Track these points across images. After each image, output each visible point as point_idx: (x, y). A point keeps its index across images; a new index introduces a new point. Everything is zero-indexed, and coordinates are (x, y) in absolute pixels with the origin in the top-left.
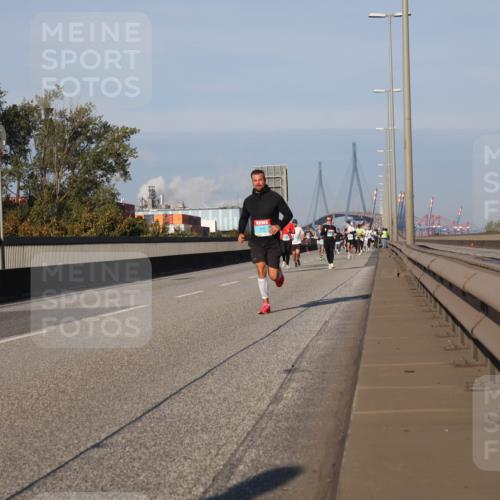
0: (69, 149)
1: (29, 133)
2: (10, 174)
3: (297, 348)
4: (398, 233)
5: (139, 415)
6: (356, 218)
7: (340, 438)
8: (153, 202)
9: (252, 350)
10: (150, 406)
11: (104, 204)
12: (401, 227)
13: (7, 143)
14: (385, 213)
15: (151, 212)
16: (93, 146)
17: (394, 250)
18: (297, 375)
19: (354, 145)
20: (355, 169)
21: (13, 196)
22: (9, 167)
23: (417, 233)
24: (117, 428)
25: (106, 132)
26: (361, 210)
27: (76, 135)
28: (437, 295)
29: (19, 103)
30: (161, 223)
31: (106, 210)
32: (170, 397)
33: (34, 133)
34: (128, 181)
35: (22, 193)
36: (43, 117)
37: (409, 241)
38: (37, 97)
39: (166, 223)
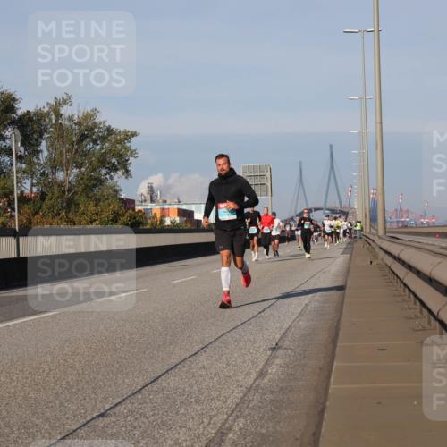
0: (77, 150)
1: (41, 136)
2: (24, 172)
3: (281, 328)
4: (371, 226)
5: (139, 387)
6: (333, 211)
7: (319, 409)
8: (151, 197)
9: (240, 330)
10: (149, 380)
11: (108, 199)
12: (374, 220)
13: (23, 144)
14: (358, 207)
15: (150, 206)
16: (98, 147)
17: (368, 240)
18: (280, 353)
19: (331, 146)
20: (332, 167)
21: (27, 192)
22: (24, 166)
23: (388, 225)
24: (119, 400)
25: (109, 135)
26: (338, 205)
27: (82, 138)
28: (406, 281)
29: (32, 110)
30: (159, 216)
31: (109, 205)
32: (167, 372)
33: (46, 136)
35: (35, 189)
36: (54, 121)
37: (381, 232)
38: (48, 104)
39: (163, 216)
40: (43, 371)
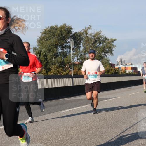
0: (93, 46)
1: (80, 41)
2: (75, 55)
8: (121, 63)
13: (74, 45)
15: (120, 66)
16: (101, 45)
21: (75, 62)
22: (74, 52)
25: (105, 40)
27: (96, 41)
29: (77, 32)
30: (124, 70)
32: (129, 128)
33: (82, 41)
34: (113, 56)
35: (78, 61)
36: (85, 36)
38: (83, 29)
39: (126, 70)
40: (83, 127)
